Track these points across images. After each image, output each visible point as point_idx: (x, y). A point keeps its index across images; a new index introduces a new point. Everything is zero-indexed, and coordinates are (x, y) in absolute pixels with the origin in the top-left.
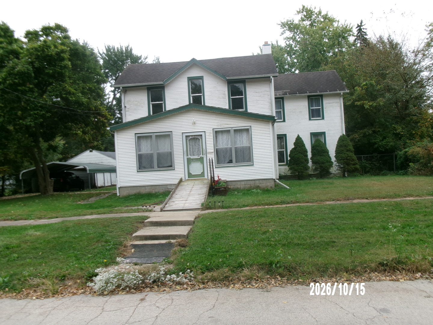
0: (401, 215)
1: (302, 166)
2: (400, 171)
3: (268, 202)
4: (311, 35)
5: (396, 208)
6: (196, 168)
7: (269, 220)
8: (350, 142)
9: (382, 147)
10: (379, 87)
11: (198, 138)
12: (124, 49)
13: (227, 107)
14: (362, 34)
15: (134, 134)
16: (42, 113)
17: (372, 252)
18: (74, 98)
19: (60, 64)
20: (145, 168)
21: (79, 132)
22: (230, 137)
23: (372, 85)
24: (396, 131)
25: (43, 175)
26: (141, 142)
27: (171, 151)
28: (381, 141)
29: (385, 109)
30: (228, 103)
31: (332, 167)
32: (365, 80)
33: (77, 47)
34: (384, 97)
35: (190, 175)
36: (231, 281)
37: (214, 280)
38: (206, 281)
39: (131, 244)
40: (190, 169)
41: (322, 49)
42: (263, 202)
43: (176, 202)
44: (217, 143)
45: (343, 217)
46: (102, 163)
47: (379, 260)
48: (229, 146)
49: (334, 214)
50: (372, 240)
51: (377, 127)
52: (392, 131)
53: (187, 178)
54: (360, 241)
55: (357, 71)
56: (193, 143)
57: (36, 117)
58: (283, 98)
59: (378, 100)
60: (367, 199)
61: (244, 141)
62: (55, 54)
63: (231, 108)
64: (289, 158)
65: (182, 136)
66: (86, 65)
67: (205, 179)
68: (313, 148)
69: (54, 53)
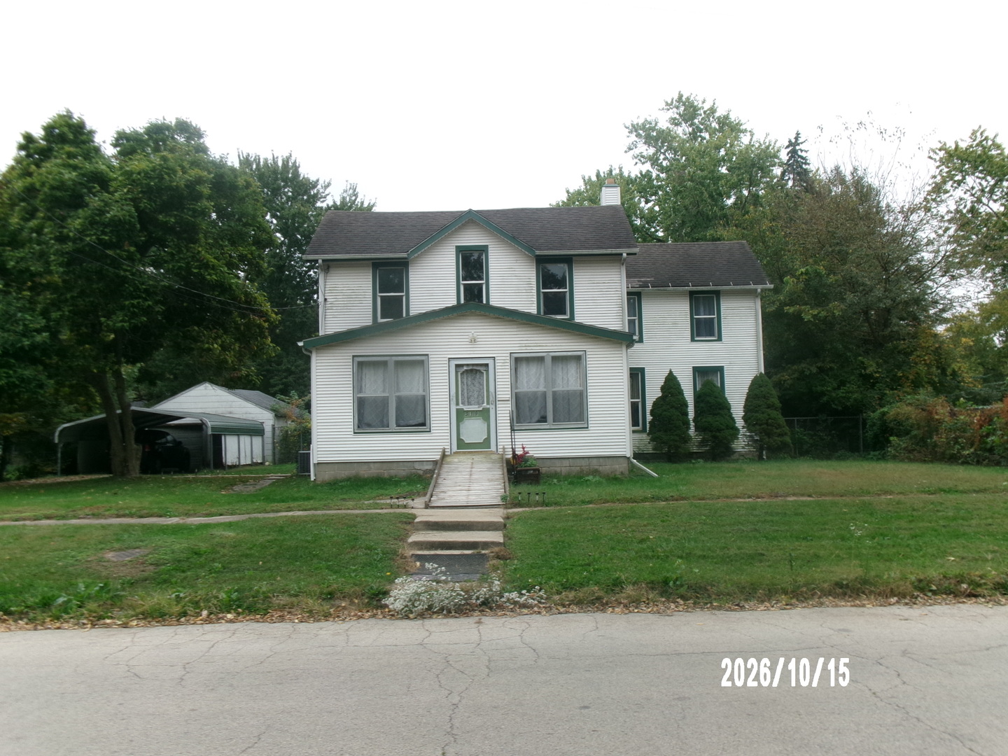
0: (870, 520)
1: (676, 435)
2: (872, 453)
3: (628, 497)
4: (693, 159)
5: (863, 510)
6: (474, 431)
7: (645, 523)
8: (773, 389)
9: (836, 402)
10: (832, 279)
11: (479, 371)
12: (280, 164)
13: (534, 310)
14: (798, 162)
15: (351, 358)
16: (147, 303)
17: (824, 569)
18: (214, 277)
19: (191, 206)
20: (369, 425)
21: (216, 346)
22: (542, 370)
23: (818, 274)
24: (865, 371)
25: (120, 435)
26: (364, 374)
27: (424, 394)
28: (834, 389)
29: (844, 323)
30: (536, 302)
31: (738, 438)
32: (804, 263)
33: (222, 171)
34: (843, 300)
35: (461, 444)
36: (607, 604)
37: (579, 603)
38: (568, 603)
39: (413, 555)
40: (462, 431)
41: (716, 190)
42: (618, 497)
43: (450, 493)
44: (516, 381)
45: (772, 521)
46: (230, 413)
47: (836, 579)
48: (542, 389)
49: (756, 516)
50: (822, 553)
51: (828, 359)
52: (856, 369)
53: (455, 449)
54: (804, 554)
55: (787, 243)
56: (470, 379)
57: (134, 313)
58: (639, 295)
59: (831, 305)
60: (810, 496)
61: (570, 378)
62: (185, 185)
63: (542, 313)
64: (649, 418)
65: (447, 365)
66: (237, 208)
67: (492, 453)
68: (698, 398)
69: (182, 183)
